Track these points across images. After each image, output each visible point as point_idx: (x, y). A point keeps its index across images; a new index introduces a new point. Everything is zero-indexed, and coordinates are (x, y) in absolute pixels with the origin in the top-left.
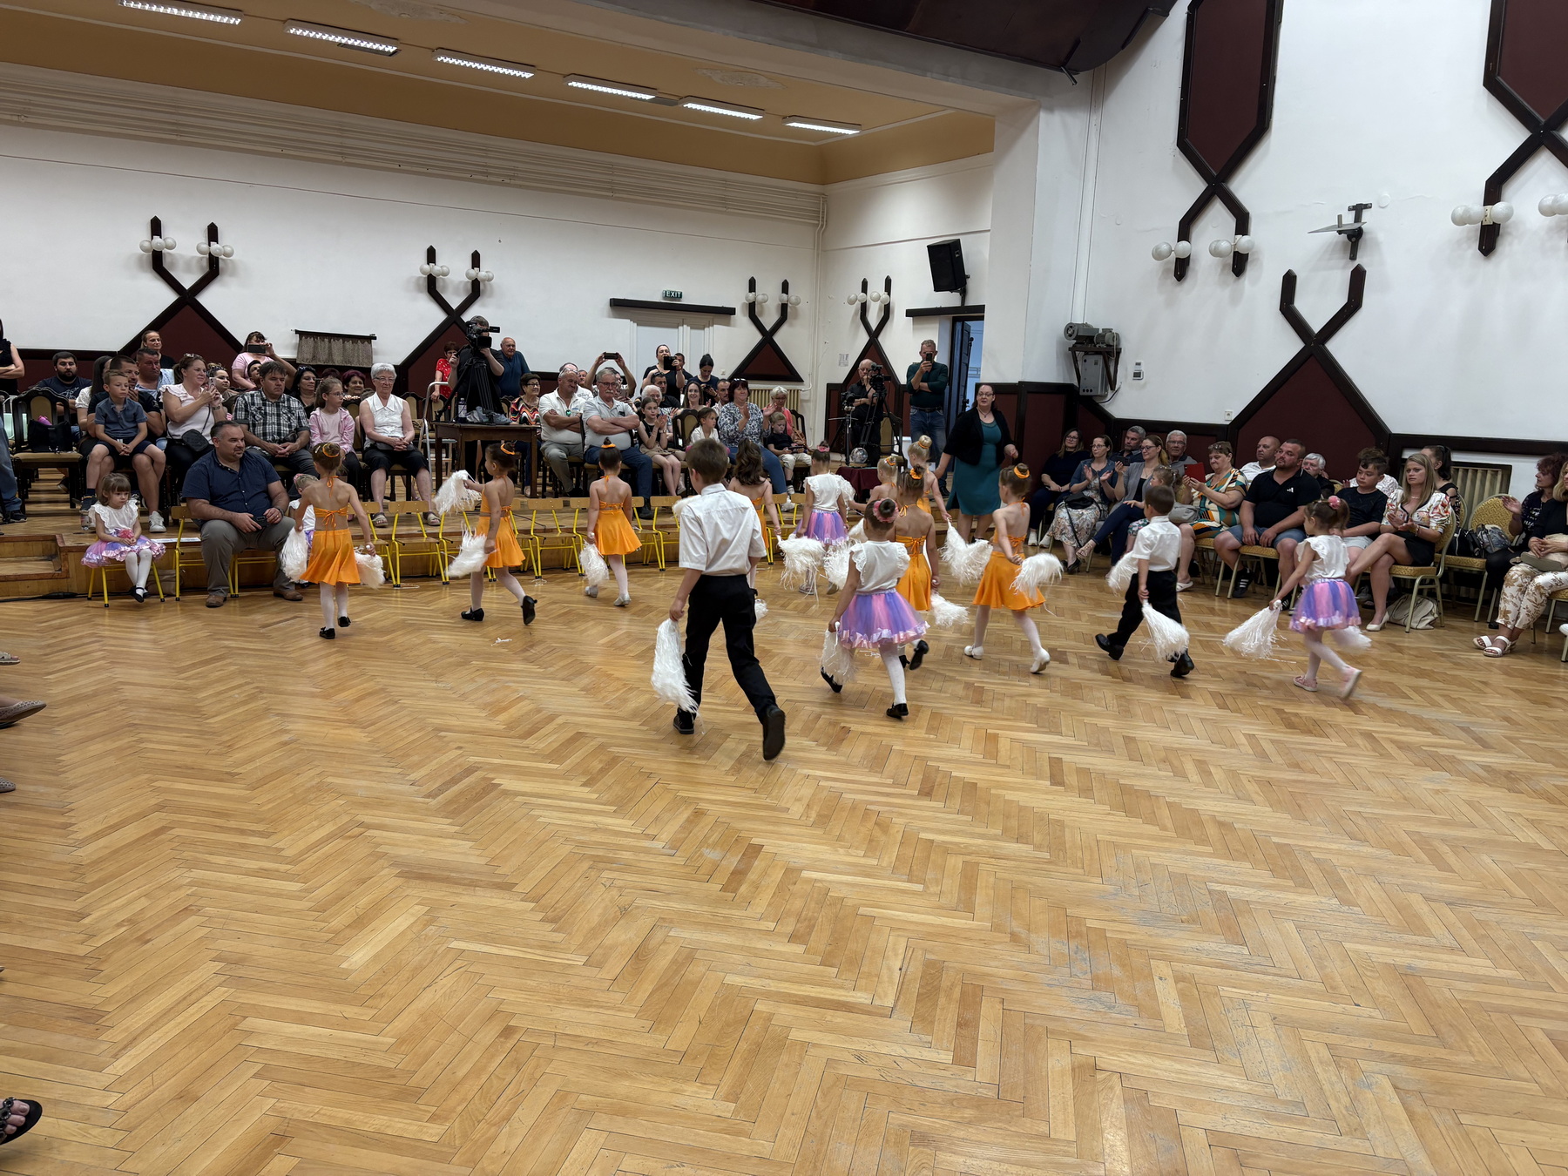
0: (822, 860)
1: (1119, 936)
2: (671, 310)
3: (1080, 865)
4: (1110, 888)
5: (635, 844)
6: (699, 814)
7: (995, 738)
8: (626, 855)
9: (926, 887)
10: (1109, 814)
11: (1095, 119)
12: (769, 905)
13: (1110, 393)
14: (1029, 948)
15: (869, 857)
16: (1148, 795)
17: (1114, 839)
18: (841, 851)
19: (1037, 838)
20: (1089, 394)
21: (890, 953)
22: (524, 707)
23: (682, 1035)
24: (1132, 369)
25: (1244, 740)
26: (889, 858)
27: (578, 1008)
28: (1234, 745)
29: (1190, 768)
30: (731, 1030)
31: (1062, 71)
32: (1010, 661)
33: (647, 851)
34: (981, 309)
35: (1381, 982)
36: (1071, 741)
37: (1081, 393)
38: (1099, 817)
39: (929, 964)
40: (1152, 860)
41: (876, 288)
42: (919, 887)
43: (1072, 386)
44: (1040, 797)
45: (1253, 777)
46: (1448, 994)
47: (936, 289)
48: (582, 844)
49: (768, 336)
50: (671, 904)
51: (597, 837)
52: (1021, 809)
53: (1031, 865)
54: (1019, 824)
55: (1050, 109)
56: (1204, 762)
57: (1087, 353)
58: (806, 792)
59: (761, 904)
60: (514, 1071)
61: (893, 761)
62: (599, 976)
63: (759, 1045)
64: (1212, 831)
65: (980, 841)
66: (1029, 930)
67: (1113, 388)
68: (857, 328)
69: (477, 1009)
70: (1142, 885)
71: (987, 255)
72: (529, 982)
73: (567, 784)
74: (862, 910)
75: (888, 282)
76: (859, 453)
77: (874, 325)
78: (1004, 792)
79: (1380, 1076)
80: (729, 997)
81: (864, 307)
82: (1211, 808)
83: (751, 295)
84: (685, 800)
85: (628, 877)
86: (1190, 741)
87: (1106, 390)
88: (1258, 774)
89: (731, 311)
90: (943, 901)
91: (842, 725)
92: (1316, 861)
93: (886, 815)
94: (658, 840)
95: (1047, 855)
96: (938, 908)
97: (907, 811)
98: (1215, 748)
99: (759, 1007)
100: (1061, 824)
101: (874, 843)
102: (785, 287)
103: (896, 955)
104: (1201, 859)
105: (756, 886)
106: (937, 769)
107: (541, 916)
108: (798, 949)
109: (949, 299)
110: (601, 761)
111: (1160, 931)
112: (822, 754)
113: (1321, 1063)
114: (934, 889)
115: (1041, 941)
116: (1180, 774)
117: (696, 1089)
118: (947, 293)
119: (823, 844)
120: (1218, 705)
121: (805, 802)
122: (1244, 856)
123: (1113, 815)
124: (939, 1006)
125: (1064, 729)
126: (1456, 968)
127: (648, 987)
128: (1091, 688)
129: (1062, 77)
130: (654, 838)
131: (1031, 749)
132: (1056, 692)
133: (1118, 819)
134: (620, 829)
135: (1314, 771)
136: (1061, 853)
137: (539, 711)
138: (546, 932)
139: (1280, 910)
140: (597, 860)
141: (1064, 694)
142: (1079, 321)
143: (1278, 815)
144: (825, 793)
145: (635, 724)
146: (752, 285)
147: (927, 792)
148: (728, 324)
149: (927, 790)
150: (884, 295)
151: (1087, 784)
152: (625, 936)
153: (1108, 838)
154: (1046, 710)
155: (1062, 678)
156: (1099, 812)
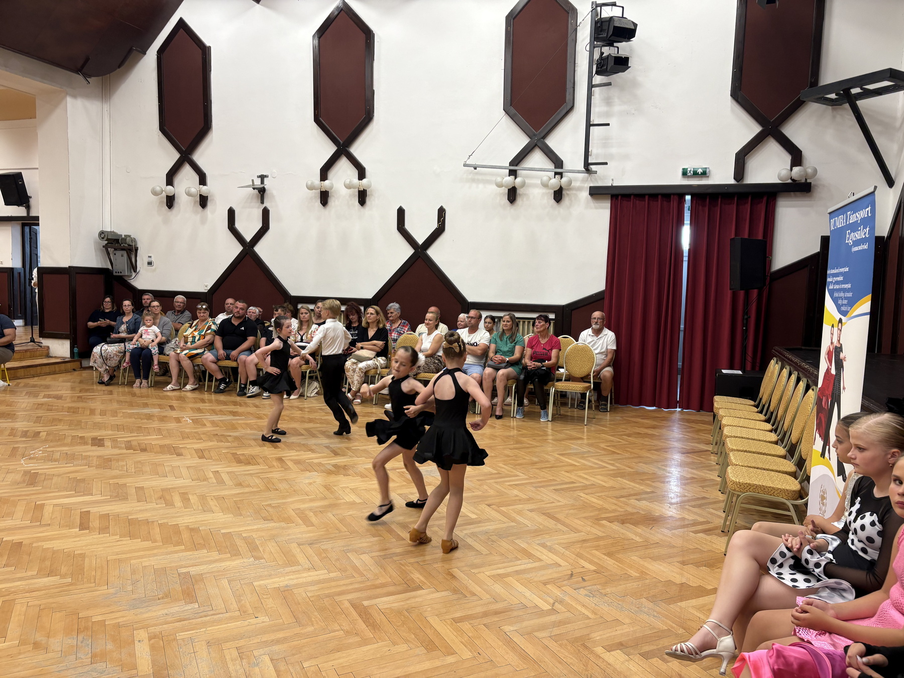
1: (114, 622)
3: (93, 581)
4: (113, 591)
10: (118, 541)
11: (106, 106)
13: (134, 274)
14: (47, 649)
16: (147, 522)
17: (119, 557)
19: (64, 569)
20: (120, 274)
24: (146, 260)
25: (211, 475)
28: (206, 479)
29: (177, 499)
31: (78, 74)
32: (61, 451)
34: (38, 218)
35: (271, 600)
36: (98, 498)
40: (144, 564)
43: (107, 269)
44: (70, 541)
45: (214, 496)
46: (304, 595)
52: (54, 552)
53: (58, 590)
54: (52, 563)
55: (74, 96)
56: (186, 493)
57: (115, 249)
64: (186, 535)
65: (19, 583)
66: (48, 637)
67: (135, 271)
70: (135, 583)
71: (38, 183)
78: (43, 543)
79: (264, 656)
82: (187, 521)
86: (179, 482)
87: (131, 272)
88: (217, 494)
92: (245, 539)
95: (70, 580)
98: (194, 483)
100: (83, 556)
113: (232, 661)
115: (57, 641)
116: (170, 504)
118: (15, 207)
122: (203, 546)
123: (121, 540)
125: (94, 491)
126: (310, 579)
128: (118, 460)
129: (80, 78)
131: (68, 509)
132: (92, 466)
133: (124, 542)
135: (249, 486)
136: (80, 576)
139: (221, 573)
141: (98, 467)
143: (226, 516)
151: (106, 523)
153: (116, 557)
154: (83, 480)
155: (98, 457)
156: (112, 541)
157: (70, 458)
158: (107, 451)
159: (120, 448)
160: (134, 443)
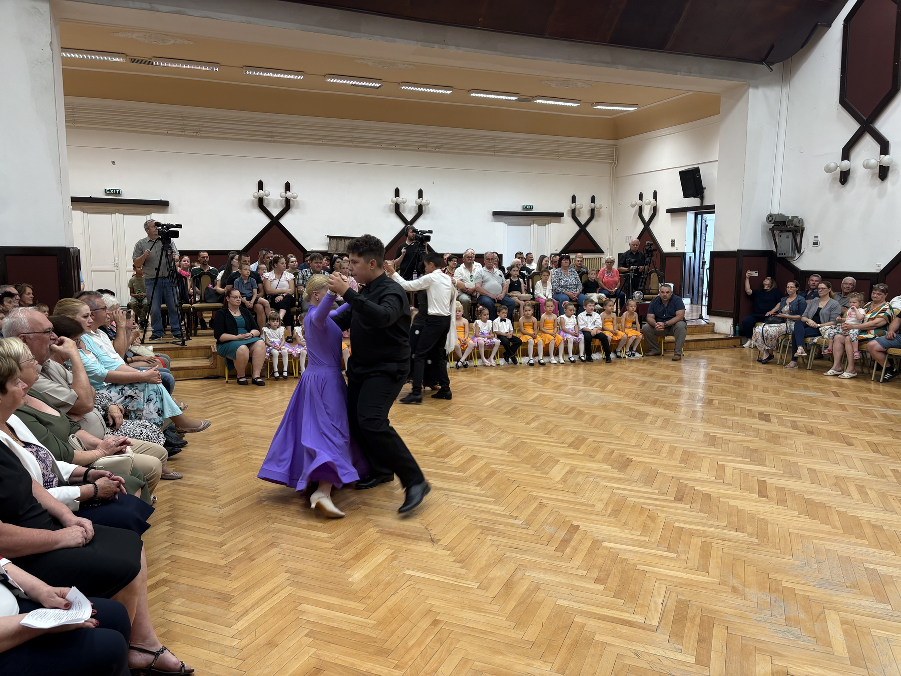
0: (615, 536)
1: (804, 593)
2: (528, 215)
3: (778, 548)
4: (798, 563)
5: (506, 521)
6: (542, 506)
7: (723, 467)
8: (500, 527)
9: (678, 555)
10: (797, 517)
11: (785, 90)
12: (583, 561)
13: (797, 255)
14: (744, 596)
15: (643, 536)
16: (824, 506)
17: (800, 532)
18: (627, 531)
19: (750, 529)
20: (783, 256)
21: (655, 593)
22: (445, 440)
23: (532, 632)
24: (812, 240)
25: (891, 474)
26: (656, 537)
27: (474, 612)
28: (884, 476)
29: (853, 489)
30: (560, 631)
31: (763, 64)
32: (732, 420)
33: (513, 525)
34: (713, 207)
36: (772, 470)
37: (778, 256)
38: (791, 518)
39: (679, 602)
40: (827, 547)
41: (648, 197)
42: (674, 555)
43: (771, 252)
44: (752, 504)
47: (685, 196)
48: (476, 519)
49: (583, 228)
50: (526, 557)
51: (484, 516)
52: (739, 511)
53: (747, 546)
54: (738, 520)
55: (756, 87)
56: (863, 486)
57: (781, 231)
58: (606, 496)
59: (578, 560)
60: (439, 645)
61: (659, 480)
62: (486, 595)
63: (577, 642)
64: (868, 530)
65: (713, 530)
66: (744, 586)
67: (799, 252)
68: (637, 221)
69: (419, 608)
70: (820, 562)
71: (716, 175)
72: (447, 596)
73: (467, 485)
74: (639, 567)
75: (655, 194)
76: (638, 294)
77: (647, 219)
78: (728, 500)
80: (559, 612)
81: (641, 208)
82: (867, 516)
83: (573, 205)
84: (534, 498)
85: (501, 539)
86: (853, 473)
87: (795, 253)
89: (561, 215)
90: (689, 564)
91: (628, 457)
93: (654, 511)
94: (518, 519)
95: (756, 540)
96: (687, 568)
97: (667, 510)
98: (869, 477)
99: (577, 619)
100: (766, 521)
101: (646, 528)
102: (593, 199)
103: (660, 595)
104: (860, 548)
105: (575, 550)
106: (686, 485)
107: (454, 558)
108: (601, 587)
109: (694, 202)
110: (486, 472)
111: (832, 592)
112: (616, 474)
114: (683, 557)
115: (752, 592)
116: (846, 493)
117: (540, 664)
118: (692, 198)
119: (615, 527)
120: (873, 450)
121: (605, 502)
123: (800, 517)
124: (687, 628)
125: (768, 463)
127: (513, 604)
128: (786, 438)
129: (763, 67)
130: (516, 518)
131: (746, 475)
132: (763, 439)
133: (803, 520)
134: (497, 512)
137: (452, 442)
138: (456, 568)
140: (485, 529)
141: (768, 441)
142: (776, 211)
144: (616, 498)
145: (505, 452)
146: (574, 199)
147: (679, 499)
148: (559, 222)
149: (679, 497)
150: (653, 201)
151: (783, 497)
152: (500, 574)
153: (797, 531)
154: (756, 451)
155: (767, 431)
156: (792, 515)
157: (742, 428)
158: (774, 427)
159: (787, 427)
160: (799, 424)
